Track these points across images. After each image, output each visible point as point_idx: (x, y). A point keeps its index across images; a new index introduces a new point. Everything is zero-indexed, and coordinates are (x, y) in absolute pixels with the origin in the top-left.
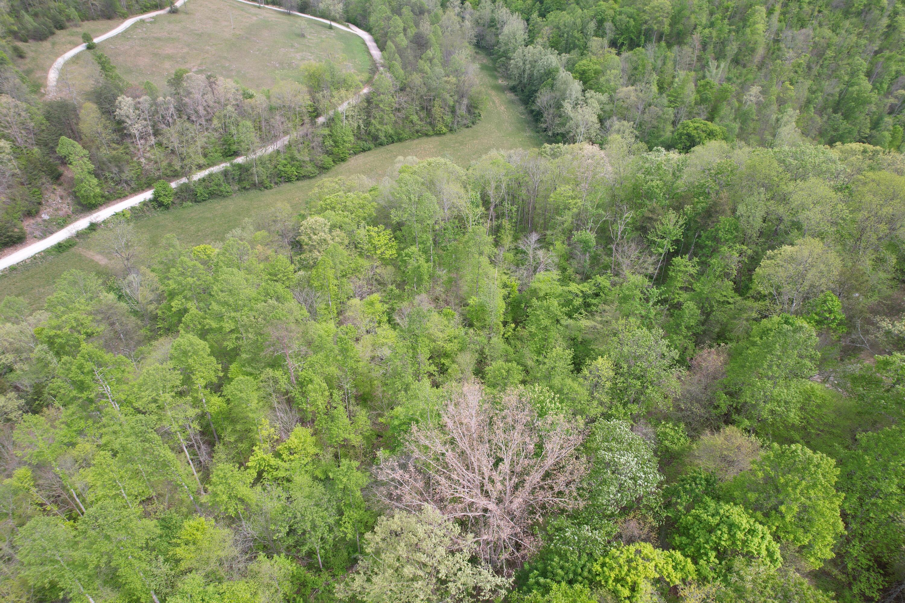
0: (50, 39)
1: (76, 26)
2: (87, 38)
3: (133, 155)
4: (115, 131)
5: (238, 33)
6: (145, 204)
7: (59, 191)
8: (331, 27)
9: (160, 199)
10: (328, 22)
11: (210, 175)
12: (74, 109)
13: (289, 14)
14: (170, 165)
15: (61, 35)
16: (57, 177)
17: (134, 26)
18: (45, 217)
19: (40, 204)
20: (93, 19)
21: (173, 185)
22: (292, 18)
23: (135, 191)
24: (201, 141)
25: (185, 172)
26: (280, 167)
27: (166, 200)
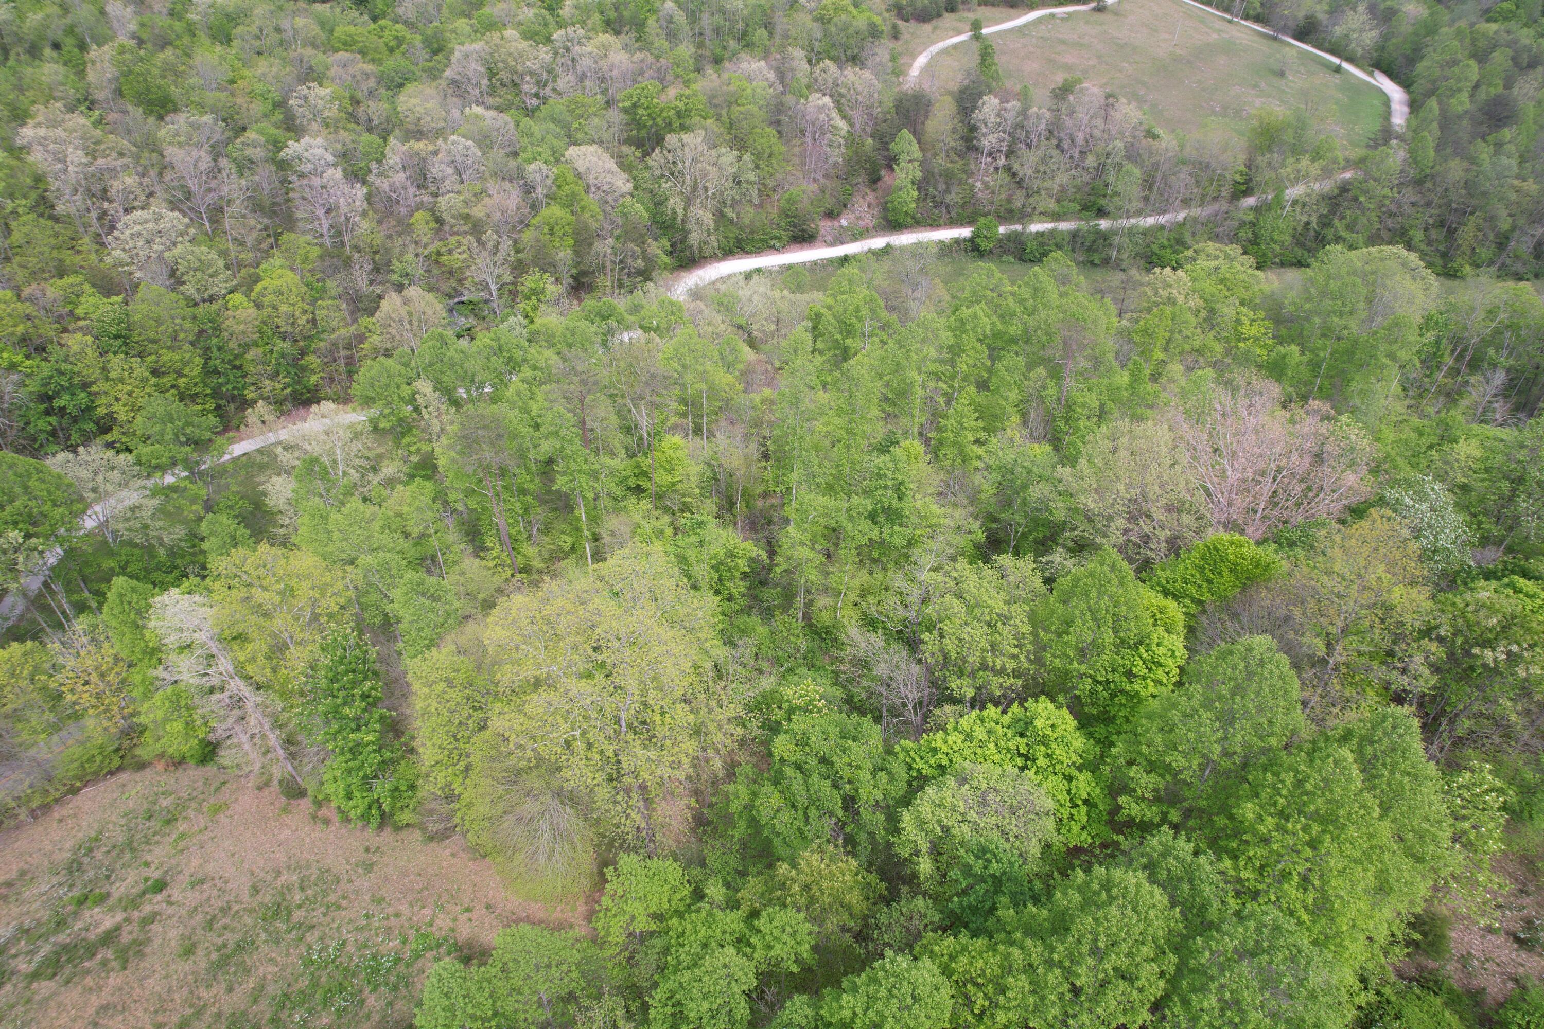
0: (934, 22)
1: (969, 10)
2: (976, 26)
3: (971, 174)
4: (962, 138)
5: (1178, 52)
6: (957, 241)
7: (871, 197)
8: (1338, 70)
9: (978, 240)
10: (1336, 60)
11: (1052, 232)
12: (929, 104)
13: (1275, 39)
14: (1009, 200)
15: (948, 19)
16: (874, 180)
17: (1039, 21)
18: (844, 222)
19: (845, 206)
20: (993, 5)
21: (1002, 230)
22: (1276, 45)
23: (953, 223)
24: (1062, 178)
25: (1024, 216)
26: (1155, 248)
27: (984, 245)
